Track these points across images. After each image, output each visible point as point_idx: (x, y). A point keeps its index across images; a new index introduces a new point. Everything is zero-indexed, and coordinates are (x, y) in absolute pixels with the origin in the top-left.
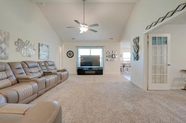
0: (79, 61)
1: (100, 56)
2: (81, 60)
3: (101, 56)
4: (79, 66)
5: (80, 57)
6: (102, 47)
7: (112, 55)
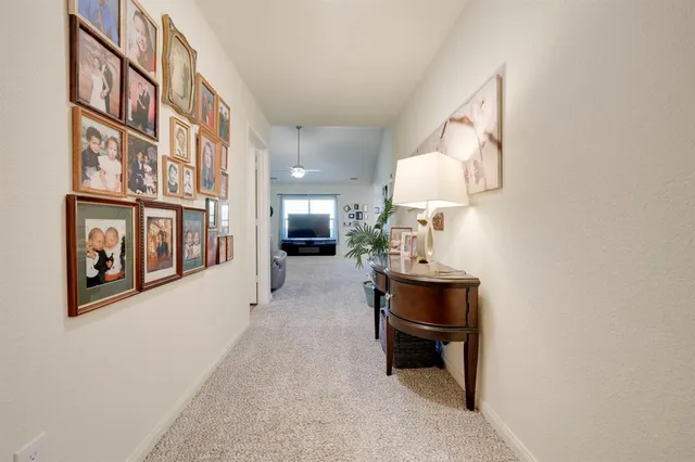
0: (286, 226)
1: (328, 215)
2: (290, 224)
3: (332, 216)
4: (286, 237)
5: (286, 216)
6: (334, 196)
7: (358, 213)
